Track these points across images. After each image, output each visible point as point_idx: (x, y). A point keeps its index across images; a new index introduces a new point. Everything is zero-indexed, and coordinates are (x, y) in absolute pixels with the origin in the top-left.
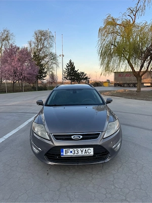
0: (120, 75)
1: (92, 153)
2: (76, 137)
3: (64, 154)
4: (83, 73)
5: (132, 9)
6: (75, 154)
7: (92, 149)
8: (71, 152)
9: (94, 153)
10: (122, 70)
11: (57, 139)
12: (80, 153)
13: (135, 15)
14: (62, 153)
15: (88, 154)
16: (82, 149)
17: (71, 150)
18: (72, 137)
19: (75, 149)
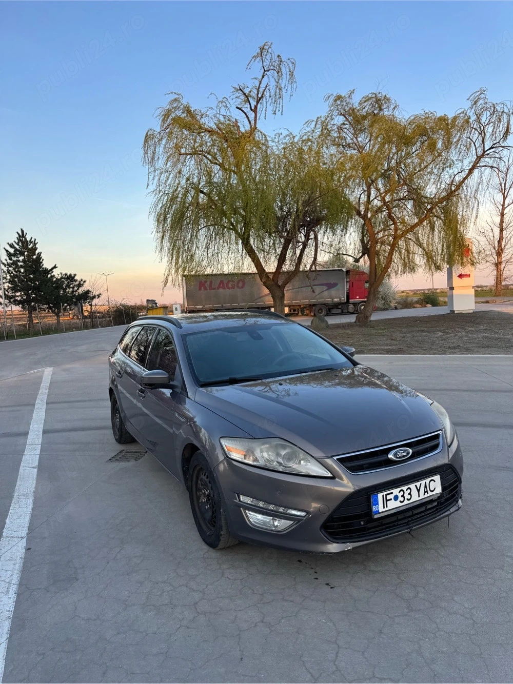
0: (202, 285)
1: (439, 490)
2: (400, 454)
3: (381, 509)
4: (71, 278)
5: (246, 91)
6: (406, 502)
7: (437, 478)
8: (396, 498)
9: (444, 489)
10: (228, 269)
11: (353, 469)
12: (415, 497)
13: (255, 110)
14: (374, 509)
15: (430, 494)
16: (418, 484)
17: (396, 491)
18: (391, 456)
19: (404, 488)
